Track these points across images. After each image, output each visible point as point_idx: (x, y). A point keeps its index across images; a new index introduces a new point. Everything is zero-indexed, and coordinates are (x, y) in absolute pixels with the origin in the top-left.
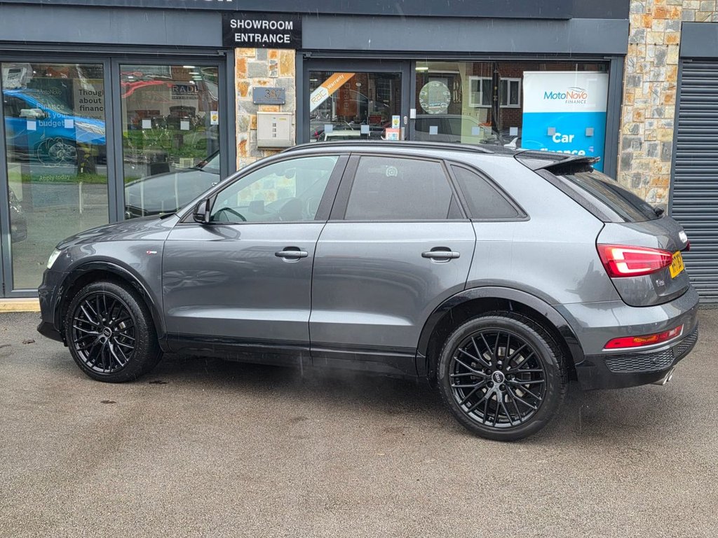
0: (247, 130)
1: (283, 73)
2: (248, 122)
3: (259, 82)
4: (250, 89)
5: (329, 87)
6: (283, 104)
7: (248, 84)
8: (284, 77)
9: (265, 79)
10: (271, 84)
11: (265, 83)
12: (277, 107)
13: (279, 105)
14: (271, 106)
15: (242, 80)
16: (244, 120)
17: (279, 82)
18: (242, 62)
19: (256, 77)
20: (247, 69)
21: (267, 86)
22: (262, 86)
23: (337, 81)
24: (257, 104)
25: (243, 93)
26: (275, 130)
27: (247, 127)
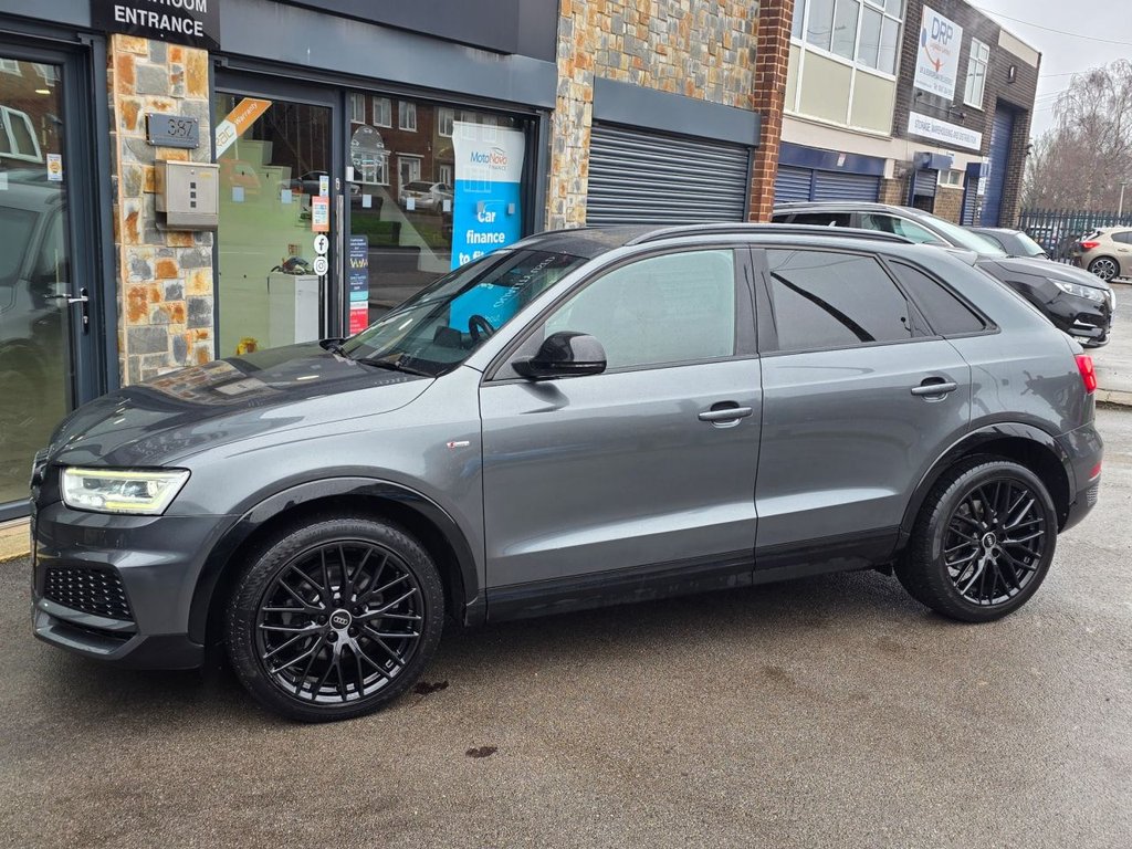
0: (139, 193)
1: (191, 90)
2: (139, 178)
3: (155, 103)
4: (141, 115)
5: (238, 121)
6: (193, 148)
7: (137, 107)
8: (192, 99)
9: (161, 99)
10: (174, 110)
11: (164, 106)
12: (185, 153)
13: (188, 149)
14: (176, 151)
15: (128, 98)
16: (134, 175)
17: (186, 106)
18: (126, 63)
19: (150, 94)
20: (135, 76)
21: (168, 112)
22: (160, 112)
23: (249, 112)
24: (152, 145)
25: (130, 123)
26: (193, 195)
27: (139, 187)
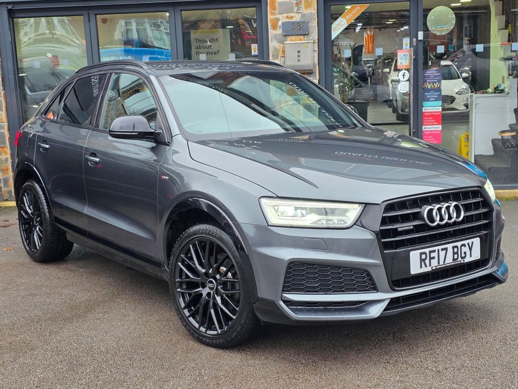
0: (278, 57)
1: (306, 8)
2: (279, 51)
3: (287, 17)
4: (280, 23)
5: (347, 17)
6: (307, 34)
7: (278, 20)
8: (306, 12)
9: (292, 15)
10: (297, 18)
11: (292, 17)
12: (302, 37)
13: (304, 35)
14: (297, 37)
15: (274, 17)
16: (275, 49)
17: (303, 16)
18: (273, 2)
19: (285, 13)
20: (277, 7)
21: (294, 20)
22: (290, 20)
23: (354, 11)
24: (285, 36)
25: (274, 27)
26: (298, 56)
27: (278, 55)
